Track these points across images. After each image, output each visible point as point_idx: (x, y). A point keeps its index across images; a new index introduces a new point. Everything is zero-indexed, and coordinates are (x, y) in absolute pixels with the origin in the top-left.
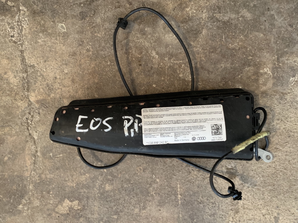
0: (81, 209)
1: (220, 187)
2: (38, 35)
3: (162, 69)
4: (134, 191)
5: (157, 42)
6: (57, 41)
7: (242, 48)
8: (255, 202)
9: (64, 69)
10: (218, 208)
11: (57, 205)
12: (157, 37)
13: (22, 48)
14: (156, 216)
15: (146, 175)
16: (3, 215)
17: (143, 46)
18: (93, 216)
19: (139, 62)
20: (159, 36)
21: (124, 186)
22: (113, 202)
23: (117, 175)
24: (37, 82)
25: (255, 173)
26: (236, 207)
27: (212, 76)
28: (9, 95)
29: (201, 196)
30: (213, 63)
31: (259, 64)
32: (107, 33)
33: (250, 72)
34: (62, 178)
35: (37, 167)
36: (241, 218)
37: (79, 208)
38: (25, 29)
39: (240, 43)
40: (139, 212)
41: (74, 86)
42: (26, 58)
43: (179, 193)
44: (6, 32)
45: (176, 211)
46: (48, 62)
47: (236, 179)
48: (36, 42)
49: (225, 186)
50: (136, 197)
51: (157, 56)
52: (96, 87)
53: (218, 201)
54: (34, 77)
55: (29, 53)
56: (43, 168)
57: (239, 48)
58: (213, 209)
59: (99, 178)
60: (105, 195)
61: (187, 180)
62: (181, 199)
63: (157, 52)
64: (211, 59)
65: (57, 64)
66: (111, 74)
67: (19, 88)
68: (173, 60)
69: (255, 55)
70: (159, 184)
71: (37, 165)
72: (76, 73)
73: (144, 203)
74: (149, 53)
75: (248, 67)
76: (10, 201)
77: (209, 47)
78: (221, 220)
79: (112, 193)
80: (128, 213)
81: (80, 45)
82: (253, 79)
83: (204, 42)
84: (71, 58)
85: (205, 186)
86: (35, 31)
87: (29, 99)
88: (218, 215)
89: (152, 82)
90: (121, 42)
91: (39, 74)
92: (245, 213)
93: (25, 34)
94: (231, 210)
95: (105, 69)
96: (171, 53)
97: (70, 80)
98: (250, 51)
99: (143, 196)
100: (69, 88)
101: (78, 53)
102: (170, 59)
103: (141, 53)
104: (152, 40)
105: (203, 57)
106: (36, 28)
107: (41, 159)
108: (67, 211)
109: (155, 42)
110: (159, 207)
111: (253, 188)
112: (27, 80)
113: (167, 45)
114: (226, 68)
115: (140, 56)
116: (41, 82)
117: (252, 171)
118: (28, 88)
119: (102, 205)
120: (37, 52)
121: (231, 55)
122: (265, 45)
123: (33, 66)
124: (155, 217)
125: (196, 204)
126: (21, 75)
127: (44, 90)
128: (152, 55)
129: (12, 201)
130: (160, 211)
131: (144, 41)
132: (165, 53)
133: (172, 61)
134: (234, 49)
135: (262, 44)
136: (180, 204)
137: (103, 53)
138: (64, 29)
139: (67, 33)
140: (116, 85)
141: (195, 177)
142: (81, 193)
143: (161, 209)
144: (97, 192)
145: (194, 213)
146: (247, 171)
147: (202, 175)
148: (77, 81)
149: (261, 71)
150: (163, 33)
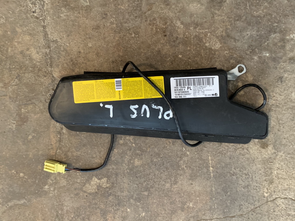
0: (110, 187)
1: (252, 157)
2: (60, 10)
3: (188, 39)
4: (164, 165)
5: (182, 12)
6: (80, 15)
7: (267, 15)
8: (289, 171)
9: (88, 43)
10: (251, 179)
11: (85, 184)
12: (181, 7)
13: (44, 24)
14: (188, 190)
15: (176, 148)
16: (29, 196)
17: (167, 16)
18: (122, 194)
19: (164, 32)
20: (184, 6)
21: (154, 160)
22: (143, 178)
23: (145, 149)
24: (61, 58)
25: (288, 141)
26: (270, 177)
27: (239, 44)
28: (32, 71)
29: (233, 167)
30: (239, 31)
31: (284, 30)
32: (131, 5)
33: (276, 39)
34: (89, 155)
35: (62, 145)
36: (276, 189)
37: (108, 185)
38: (47, 4)
39: (265, 11)
40: (170, 187)
41: (99, 60)
42: (49, 33)
43: (210, 165)
44: (28, 7)
45: (209, 184)
46: (71, 36)
47: (268, 148)
48: (59, 17)
49: (258, 156)
50: (166, 171)
51: (182, 26)
52: (122, 60)
53: (251, 172)
54: (57, 52)
55: (51, 28)
56: (69, 145)
57: (264, 16)
58: (246, 181)
59: (128, 153)
60: (135, 170)
61: (218, 151)
62: (213, 171)
63: (182, 21)
64: (237, 27)
65: (80, 38)
66: (136, 46)
67: (42, 64)
68: (198, 29)
69: (280, 21)
70: (189, 156)
71: (62, 142)
72: (100, 46)
73: (176, 176)
74: (174, 24)
75: (274, 34)
76: (35, 181)
77: (234, 15)
78: (256, 192)
79: (142, 168)
80: (159, 188)
81: (104, 18)
82: (279, 46)
83: (229, 11)
84: (95, 31)
85: (237, 156)
86: (58, 6)
87: (52, 75)
88: (252, 187)
89: (178, 52)
90: (145, 13)
91: (62, 49)
92: (279, 183)
93: (47, 9)
94: (265, 180)
95: (129, 42)
96: (196, 22)
97: (95, 54)
98: (275, 17)
99: (174, 170)
100: (94, 62)
101: (102, 26)
102: (195, 28)
103: (166, 23)
104: (176, 9)
105: (228, 25)
106: (59, 2)
107: (67, 136)
108: (95, 189)
109: (179, 12)
110: (191, 182)
111: (287, 157)
112: (50, 56)
113: (192, 14)
114: (251, 36)
115: (165, 27)
116: (64, 57)
117: (285, 139)
118: (51, 63)
119: (132, 182)
120: (60, 26)
121: (256, 23)
122: (290, 11)
123: (56, 41)
124: (187, 192)
125: (228, 175)
126: (44, 51)
127: (68, 65)
128: (177, 25)
129: (37, 181)
130: (192, 186)
131: (168, 12)
132: (190, 22)
133: (197, 31)
134: (258, 17)
135: (287, 11)
136: (212, 176)
137: (126, 25)
138: (87, 3)
139: (90, 7)
140: (141, 58)
141: (226, 148)
142: (109, 169)
143: (193, 183)
144: (126, 168)
145: (228, 186)
146: (279, 139)
147: (234, 146)
148: (102, 54)
149: (287, 37)
150: (187, 3)
